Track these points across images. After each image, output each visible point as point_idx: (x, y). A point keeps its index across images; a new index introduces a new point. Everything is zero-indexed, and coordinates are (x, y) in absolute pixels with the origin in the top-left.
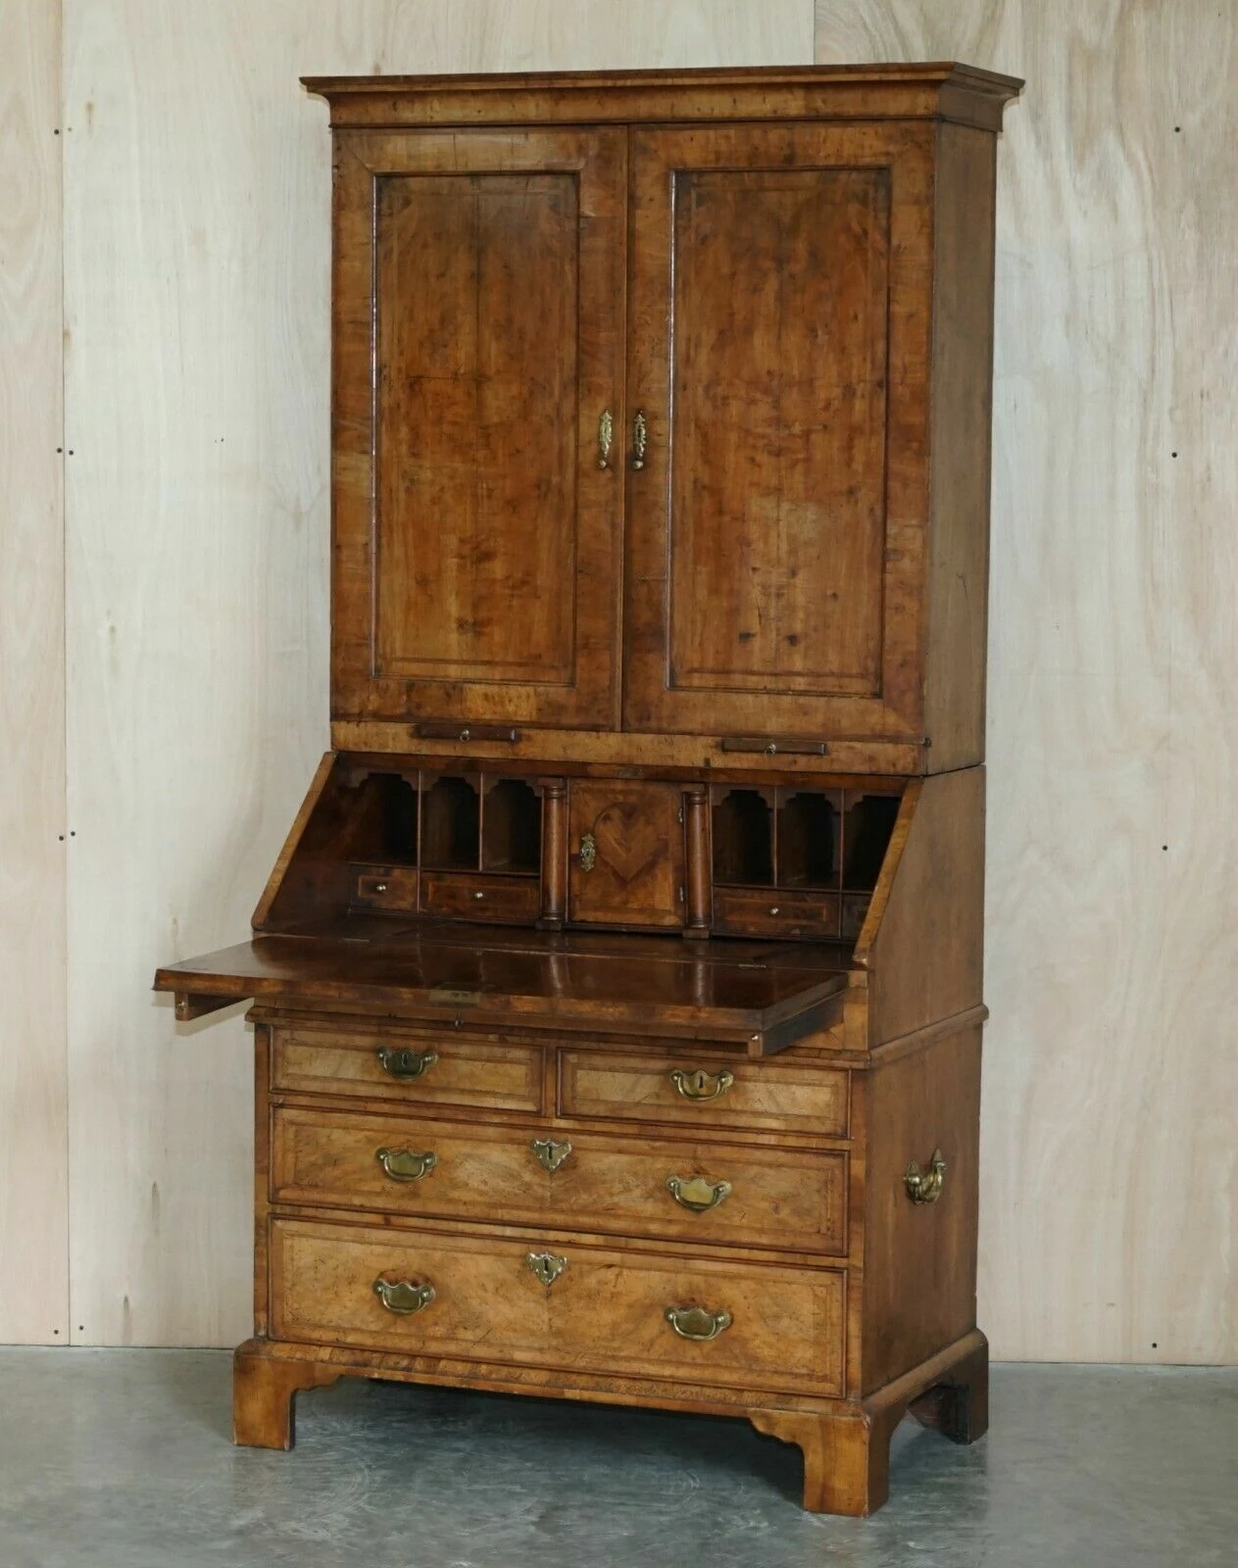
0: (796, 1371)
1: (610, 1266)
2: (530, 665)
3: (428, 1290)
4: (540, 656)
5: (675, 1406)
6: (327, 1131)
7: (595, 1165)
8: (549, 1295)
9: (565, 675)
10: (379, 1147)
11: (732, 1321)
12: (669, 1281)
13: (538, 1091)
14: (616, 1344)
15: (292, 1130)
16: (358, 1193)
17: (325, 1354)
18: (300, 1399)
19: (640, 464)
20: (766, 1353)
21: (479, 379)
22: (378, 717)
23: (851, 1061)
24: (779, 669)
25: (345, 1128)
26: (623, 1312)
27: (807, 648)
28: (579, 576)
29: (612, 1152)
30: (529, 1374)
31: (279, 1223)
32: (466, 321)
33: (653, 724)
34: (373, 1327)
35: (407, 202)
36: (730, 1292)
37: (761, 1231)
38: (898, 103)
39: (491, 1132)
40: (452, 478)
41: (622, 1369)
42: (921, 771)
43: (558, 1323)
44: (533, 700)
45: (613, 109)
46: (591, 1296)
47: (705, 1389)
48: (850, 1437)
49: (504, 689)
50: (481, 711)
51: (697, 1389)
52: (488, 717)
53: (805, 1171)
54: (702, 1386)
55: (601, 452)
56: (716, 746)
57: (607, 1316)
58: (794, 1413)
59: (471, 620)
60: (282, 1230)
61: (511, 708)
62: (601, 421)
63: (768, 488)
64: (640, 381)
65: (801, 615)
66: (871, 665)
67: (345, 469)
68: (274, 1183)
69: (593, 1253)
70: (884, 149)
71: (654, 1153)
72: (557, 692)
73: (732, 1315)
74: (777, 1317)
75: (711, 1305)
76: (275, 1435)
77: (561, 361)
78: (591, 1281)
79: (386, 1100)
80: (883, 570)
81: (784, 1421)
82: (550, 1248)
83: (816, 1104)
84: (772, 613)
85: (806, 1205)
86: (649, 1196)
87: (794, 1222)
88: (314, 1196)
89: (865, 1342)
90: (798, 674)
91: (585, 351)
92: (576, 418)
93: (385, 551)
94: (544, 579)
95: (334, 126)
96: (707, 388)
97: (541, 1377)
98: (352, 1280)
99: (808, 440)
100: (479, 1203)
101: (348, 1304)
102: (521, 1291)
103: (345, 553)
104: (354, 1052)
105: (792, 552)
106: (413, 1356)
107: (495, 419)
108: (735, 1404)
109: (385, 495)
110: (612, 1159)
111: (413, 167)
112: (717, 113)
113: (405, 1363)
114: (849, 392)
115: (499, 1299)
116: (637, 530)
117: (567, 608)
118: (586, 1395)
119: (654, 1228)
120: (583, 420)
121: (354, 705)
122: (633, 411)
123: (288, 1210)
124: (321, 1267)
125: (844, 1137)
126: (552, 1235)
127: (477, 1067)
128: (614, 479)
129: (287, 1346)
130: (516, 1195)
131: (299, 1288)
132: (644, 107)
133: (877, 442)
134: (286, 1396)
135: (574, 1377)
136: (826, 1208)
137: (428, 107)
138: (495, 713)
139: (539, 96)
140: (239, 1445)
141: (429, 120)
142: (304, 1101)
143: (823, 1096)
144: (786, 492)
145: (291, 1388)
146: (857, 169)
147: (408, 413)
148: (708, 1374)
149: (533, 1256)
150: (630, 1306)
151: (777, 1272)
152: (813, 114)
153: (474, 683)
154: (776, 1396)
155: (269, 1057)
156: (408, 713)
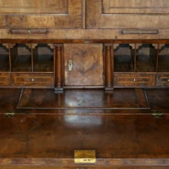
9: (64, 10)
24: (142, 6)
33: (97, 26)
44: (53, 20)
49: (42, 16)
50: (34, 24)
52: (36, 26)
56: (120, 32)
61: (45, 22)
72: (62, 16)
90: (149, 8)
138: (39, 24)
153: (30, 14)
156: (7, 26)
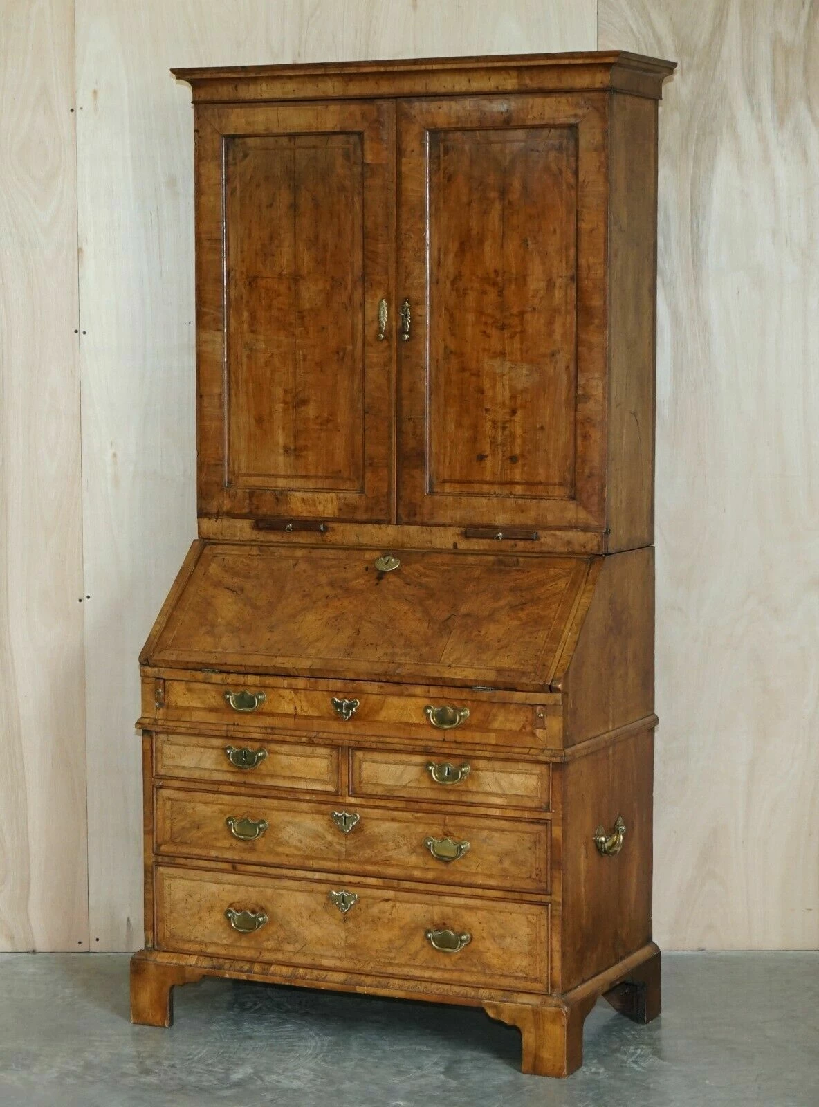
0: (517, 974)
1: (387, 900)
2: (334, 478)
3: (263, 916)
4: (340, 472)
5: (433, 999)
6: (192, 805)
7: (376, 830)
8: (345, 920)
9: (357, 485)
10: (228, 816)
11: (472, 939)
12: (427, 911)
13: (336, 778)
14: (392, 955)
15: (169, 804)
16: (214, 848)
17: (192, 960)
18: (175, 991)
19: (407, 337)
20: (495, 962)
21: (296, 278)
22: (230, 515)
23: (551, 756)
24: (504, 479)
25: (206, 803)
26: (396, 932)
27: (524, 465)
28: (366, 415)
29: (388, 820)
30: (332, 975)
31: (161, 869)
32: (287, 238)
33: (418, 519)
34: (225, 942)
35: (246, 156)
36: (471, 919)
37: (491, 876)
38: (582, 80)
39: (304, 806)
40: (278, 347)
41: (396, 972)
42: (603, 551)
43: (352, 940)
44: (335, 503)
45: (386, 88)
46: (375, 922)
47: (452, 987)
48: (554, 1021)
49: (316, 495)
50: (300, 510)
51: (448, 986)
52: (305, 514)
53: (520, 834)
54: (451, 984)
55: (380, 328)
56: (462, 534)
57: (385, 935)
58: (513, 1004)
59: (292, 447)
60: (162, 874)
61: (320, 508)
62: (380, 306)
63: (495, 353)
64: (406, 278)
65: (519, 441)
66: (568, 477)
67: (205, 342)
68: (157, 841)
69: (375, 891)
70: (572, 112)
71: (417, 821)
72: (352, 497)
73: (471, 935)
74: (503, 937)
75: (456, 927)
76: (159, 1017)
77: (352, 264)
78: (374, 910)
79: (232, 784)
80: (576, 410)
81: (508, 1009)
82: (346, 888)
83: (527, 788)
84: (500, 439)
85: (522, 858)
86: (413, 851)
87: (513, 870)
88: (184, 850)
89: (564, 955)
90: (518, 483)
91: (369, 256)
92: (362, 305)
93: (234, 399)
94: (343, 418)
95: (196, 103)
96: (453, 283)
97: (341, 977)
98: (210, 909)
99: (523, 318)
100: (296, 855)
101: (208, 925)
102: (326, 917)
103: (206, 401)
104: (211, 750)
105: (513, 397)
106: (252, 962)
107: (307, 306)
108: (474, 998)
109: (233, 360)
110: (387, 826)
111: (250, 130)
112: (457, 89)
113: (247, 967)
114: (550, 284)
115: (312, 923)
116: (405, 384)
117: (358, 438)
118: (371, 991)
119: (417, 874)
120: (367, 306)
121: (213, 507)
122: (403, 301)
123: (166, 859)
124: (190, 900)
125: (547, 810)
126: (347, 878)
127: (294, 760)
128: (389, 347)
129: (167, 955)
130: (322, 850)
131: (174, 914)
132: (406, 86)
133: (571, 319)
134: (166, 990)
135: (363, 978)
136: (536, 860)
137: (259, 88)
138: (310, 512)
139: (335, 79)
140: (134, 1023)
141: (260, 97)
142: (177, 784)
143: (533, 781)
144: (508, 355)
145: (169, 984)
146: (555, 126)
147: (248, 302)
148: (455, 976)
149: (334, 893)
150: (402, 928)
151: (502, 905)
152: (523, 88)
153: (295, 491)
154: (502, 992)
155: (152, 752)
156: (251, 512)
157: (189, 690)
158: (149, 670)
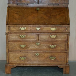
0: (62, 62)
1: (44, 54)
3: (25, 58)
6: (14, 44)
7: (42, 45)
11: (56, 58)
13: (37, 38)
15: (10, 44)
16: (17, 49)
17: (15, 65)
20: (59, 60)
25: (16, 43)
36: (56, 55)
39: (32, 42)
41: (45, 63)
43: (39, 59)
57: (43, 58)
60: (10, 53)
69: (42, 53)
71: (48, 43)
74: (60, 57)
75: (54, 56)
78: (42, 55)
79: (21, 40)
81: (61, 66)
86: (48, 47)
88: (13, 50)
98: (17, 57)
100: (30, 49)
101: (17, 60)
104: (17, 36)
106: (24, 64)
108: (57, 65)
110: (44, 44)
115: (32, 58)
119: (48, 50)
123: (10, 51)
129: (11, 64)
130: (34, 48)
131: (11, 59)
134: (11, 69)
140: (6, 74)
150: (46, 57)
156: (16, 3)
157: (14, 28)
158: (8, 25)
